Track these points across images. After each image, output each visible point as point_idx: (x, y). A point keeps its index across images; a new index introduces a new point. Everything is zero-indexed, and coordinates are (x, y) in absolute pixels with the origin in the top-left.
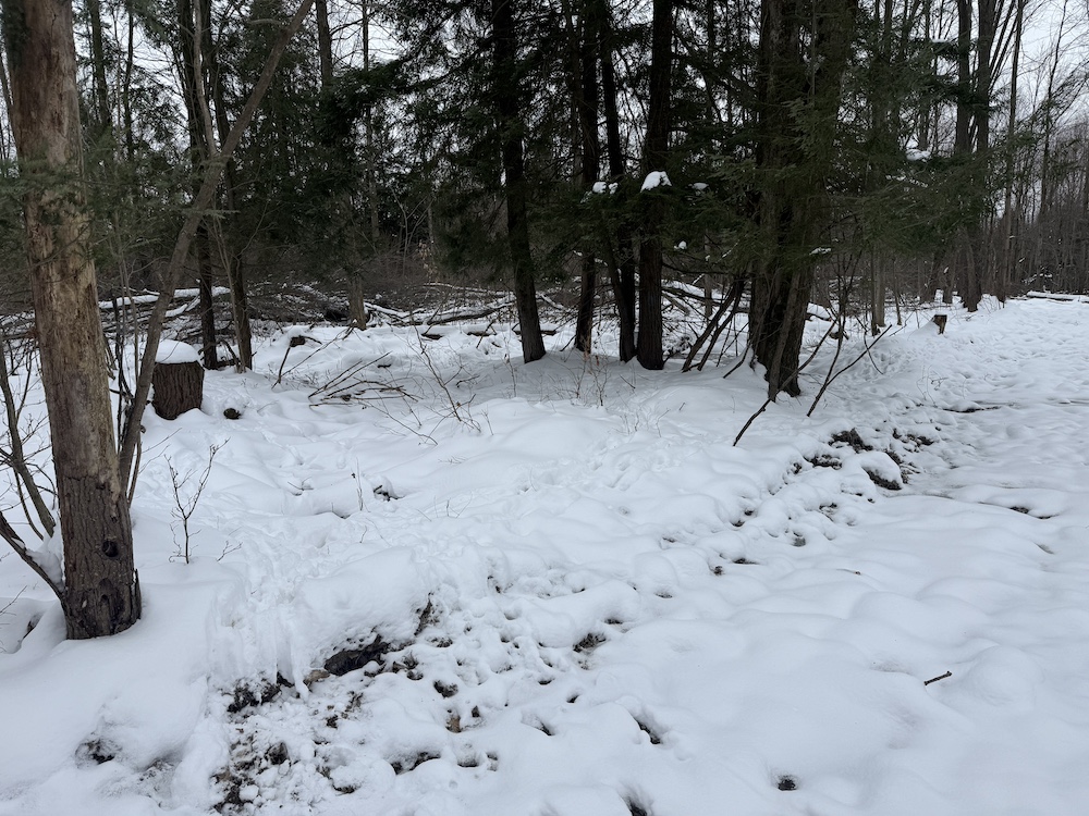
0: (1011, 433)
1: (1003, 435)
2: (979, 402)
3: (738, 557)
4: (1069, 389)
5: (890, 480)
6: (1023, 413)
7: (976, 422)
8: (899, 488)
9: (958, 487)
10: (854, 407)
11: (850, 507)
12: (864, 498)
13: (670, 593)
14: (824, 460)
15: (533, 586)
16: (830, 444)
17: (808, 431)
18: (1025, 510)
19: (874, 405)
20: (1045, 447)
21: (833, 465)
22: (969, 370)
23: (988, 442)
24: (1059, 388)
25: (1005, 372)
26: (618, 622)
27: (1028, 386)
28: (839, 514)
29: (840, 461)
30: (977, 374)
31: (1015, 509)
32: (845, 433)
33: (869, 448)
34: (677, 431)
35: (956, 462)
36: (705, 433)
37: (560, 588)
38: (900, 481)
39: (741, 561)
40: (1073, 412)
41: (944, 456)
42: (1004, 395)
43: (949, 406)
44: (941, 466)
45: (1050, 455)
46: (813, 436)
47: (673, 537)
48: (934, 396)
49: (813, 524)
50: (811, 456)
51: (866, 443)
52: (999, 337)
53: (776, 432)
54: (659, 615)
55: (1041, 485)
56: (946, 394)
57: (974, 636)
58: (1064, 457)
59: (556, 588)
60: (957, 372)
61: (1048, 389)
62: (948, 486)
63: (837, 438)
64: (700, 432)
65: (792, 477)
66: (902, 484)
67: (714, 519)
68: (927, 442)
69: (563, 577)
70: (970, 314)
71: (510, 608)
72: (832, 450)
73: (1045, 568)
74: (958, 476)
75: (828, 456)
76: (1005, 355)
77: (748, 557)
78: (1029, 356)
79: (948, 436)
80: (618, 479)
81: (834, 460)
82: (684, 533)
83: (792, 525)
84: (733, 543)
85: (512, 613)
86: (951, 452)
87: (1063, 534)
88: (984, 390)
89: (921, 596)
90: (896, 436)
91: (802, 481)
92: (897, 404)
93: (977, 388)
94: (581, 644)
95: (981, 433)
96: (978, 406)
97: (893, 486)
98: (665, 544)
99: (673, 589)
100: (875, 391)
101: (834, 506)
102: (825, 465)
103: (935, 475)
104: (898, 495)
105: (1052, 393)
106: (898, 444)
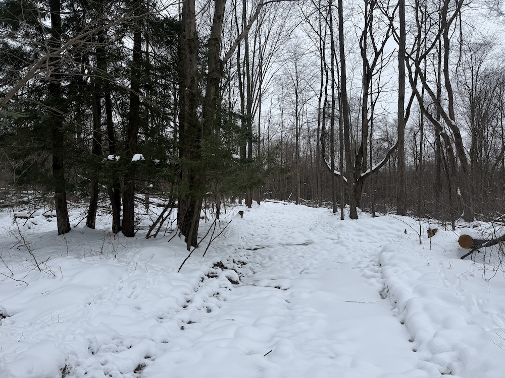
0: (270, 258)
1: (268, 259)
2: (257, 246)
3: (188, 321)
4: (284, 239)
5: (235, 281)
6: (272, 249)
7: (258, 254)
8: (238, 284)
9: (258, 281)
10: (218, 251)
11: (224, 293)
12: (228, 289)
13: (167, 341)
14: (212, 275)
15: (110, 349)
16: (213, 268)
17: (205, 263)
18: (279, 288)
19: (225, 250)
20: (281, 263)
21: (215, 276)
22: (253, 233)
23: (264, 262)
24: (281, 239)
25: (264, 233)
26: (149, 357)
27: (272, 239)
28: (221, 298)
29: (217, 275)
30: (255, 234)
31: (276, 287)
32: (218, 263)
33: (226, 268)
34: (152, 268)
35: (255, 271)
36: (164, 268)
37: (122, 348)
38: (239, 281)
39: (190, 322)
40: (287, 248)
41: (251, 269)
42: (265, 243)
43: (248, 248)
44: (251, 273)
45: (283, 266)
46: (206, 265)
47: (162, 317)
48: (243, 244)
49: (213, 303)
50: (207, 274)
51: (225, 266)
52: (260, 219)
53: (193, 265)
54: (165, 351)
55: (282, 278)
56: (247, 243)
57: (273, 337)
58: (287, 266)
59: (119, 348)
60: (249, 234)
61: (278, 240)
62: (254, 281)
63: (215, 265)
64: (162, 267)
65: (201, 284)
66: (239, 282)
67: (176, 306)
68: (244, 264)
69: (121, 342)
70: (249, 209)
71: (102, 360)
72: (214, 270)
73: (288, 308)
74: (257, 276)
75: (213, 273)
76: (263, 226)
77: (192, 321)
78: (270, 226)
79: (251, 261)
80: (132, 294)
81: (215, 274)
82: (166, 314)
83: (206, 304)
84: (186, 315)
85: (103, 363)
86: (252, 267)
87: (292, 295)
88: (258, 241)
89: (255, 325)
90: (234, 262)
91: (205, 285)
92: (232, 249)
93: (256, 240)
94: (136, 370)
95: (261, 259)
96: (258, 247)
97: (236, 283)
98: (159, 320)
99: (168, 339)
100: (223, 243)
101: (218, 294)
102: (212, 277)
103: (249, 277)
104: (239, 286)
105: (279, 241)
106: (235, 265)
